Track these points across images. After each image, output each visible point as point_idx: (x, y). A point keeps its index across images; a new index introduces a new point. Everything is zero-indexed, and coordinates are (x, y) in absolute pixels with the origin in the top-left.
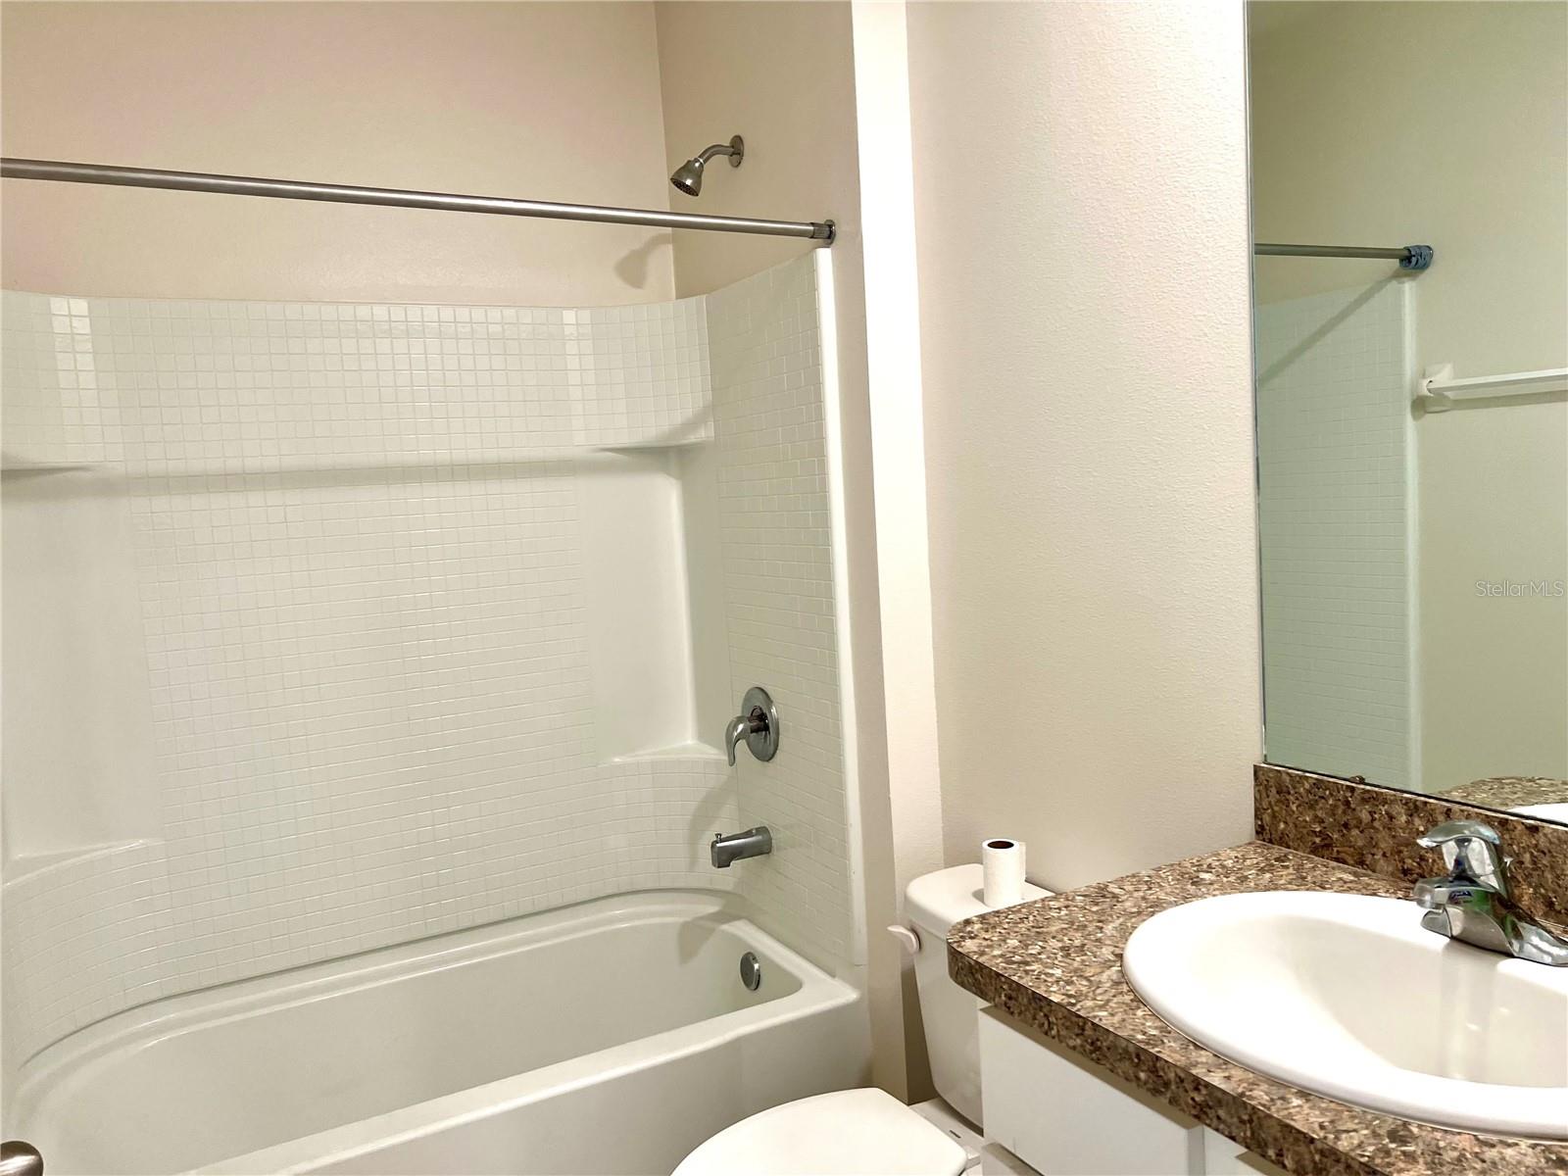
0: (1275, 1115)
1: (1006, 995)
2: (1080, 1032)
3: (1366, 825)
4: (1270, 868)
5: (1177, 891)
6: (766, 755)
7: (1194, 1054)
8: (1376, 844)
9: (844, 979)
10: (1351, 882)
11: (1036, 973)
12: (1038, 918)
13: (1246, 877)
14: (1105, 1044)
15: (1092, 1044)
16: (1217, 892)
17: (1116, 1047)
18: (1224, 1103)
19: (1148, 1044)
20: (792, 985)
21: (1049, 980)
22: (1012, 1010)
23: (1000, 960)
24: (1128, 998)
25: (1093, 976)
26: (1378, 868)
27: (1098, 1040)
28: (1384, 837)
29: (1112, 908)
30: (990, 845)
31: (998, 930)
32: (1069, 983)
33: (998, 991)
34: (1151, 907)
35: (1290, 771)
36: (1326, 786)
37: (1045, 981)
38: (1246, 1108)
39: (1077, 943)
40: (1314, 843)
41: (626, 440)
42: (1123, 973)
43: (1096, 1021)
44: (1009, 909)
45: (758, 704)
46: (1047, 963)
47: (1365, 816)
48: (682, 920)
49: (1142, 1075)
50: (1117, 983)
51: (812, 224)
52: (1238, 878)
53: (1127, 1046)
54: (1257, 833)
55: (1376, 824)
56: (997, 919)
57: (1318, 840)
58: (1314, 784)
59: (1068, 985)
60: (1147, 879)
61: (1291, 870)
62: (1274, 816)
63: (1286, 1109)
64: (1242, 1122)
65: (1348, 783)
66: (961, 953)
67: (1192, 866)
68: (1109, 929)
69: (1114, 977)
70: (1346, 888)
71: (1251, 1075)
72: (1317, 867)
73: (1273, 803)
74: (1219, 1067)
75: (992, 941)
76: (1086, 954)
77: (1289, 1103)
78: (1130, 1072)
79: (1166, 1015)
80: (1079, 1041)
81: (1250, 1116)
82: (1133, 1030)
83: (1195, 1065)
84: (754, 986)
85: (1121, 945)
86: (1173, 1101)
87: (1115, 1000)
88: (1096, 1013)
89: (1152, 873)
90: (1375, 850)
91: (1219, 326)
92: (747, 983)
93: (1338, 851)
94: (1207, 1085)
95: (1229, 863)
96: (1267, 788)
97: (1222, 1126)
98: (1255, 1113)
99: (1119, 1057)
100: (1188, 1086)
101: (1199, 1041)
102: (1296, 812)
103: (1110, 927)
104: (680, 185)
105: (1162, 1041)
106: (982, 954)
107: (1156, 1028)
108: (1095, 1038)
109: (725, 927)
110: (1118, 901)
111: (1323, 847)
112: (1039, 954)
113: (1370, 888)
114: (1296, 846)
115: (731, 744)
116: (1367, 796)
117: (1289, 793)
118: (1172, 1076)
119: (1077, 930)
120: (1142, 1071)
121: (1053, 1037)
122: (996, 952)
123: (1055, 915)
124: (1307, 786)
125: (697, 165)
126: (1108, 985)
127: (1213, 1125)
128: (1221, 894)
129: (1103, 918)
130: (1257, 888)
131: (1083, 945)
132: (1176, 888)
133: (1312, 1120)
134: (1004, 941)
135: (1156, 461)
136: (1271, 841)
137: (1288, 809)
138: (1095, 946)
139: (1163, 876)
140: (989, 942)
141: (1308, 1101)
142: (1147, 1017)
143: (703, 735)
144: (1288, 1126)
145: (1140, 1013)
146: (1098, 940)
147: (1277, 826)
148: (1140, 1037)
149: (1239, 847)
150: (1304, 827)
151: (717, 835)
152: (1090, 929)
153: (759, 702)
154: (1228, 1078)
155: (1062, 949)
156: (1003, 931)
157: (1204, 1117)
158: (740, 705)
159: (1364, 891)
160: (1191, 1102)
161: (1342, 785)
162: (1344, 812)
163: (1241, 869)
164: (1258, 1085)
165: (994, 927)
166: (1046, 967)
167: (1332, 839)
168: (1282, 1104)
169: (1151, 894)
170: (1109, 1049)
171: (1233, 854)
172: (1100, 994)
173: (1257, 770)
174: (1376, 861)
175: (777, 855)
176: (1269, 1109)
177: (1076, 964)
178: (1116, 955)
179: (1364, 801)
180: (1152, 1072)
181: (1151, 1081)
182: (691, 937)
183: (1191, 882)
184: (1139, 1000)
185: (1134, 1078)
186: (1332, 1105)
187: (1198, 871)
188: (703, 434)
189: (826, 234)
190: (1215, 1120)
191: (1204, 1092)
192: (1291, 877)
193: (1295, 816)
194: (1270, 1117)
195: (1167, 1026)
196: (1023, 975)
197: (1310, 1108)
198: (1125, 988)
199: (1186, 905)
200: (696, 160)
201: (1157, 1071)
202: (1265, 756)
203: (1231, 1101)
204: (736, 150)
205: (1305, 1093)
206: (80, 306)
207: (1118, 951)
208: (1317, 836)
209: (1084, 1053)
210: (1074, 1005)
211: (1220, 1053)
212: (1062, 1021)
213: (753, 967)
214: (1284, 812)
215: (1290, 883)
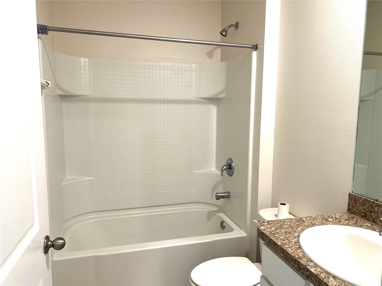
0: (324, 281)
1: (268, 241)
2: (283, 253)
3: (376, 212)
4: (349, 220)
5: (321, 222)
6: (231, 175)
7: (309, 263)
8: (378, 217)
9: (244, 231)
10: (370, 226)
11: (276, 237)
12: (282, 224)
13: (341, 221)
14: (288, 257)
15: (286, 256)
16: (331, 224)
17: (291, 257)
18: (313, 276)
19: (298, 258)
20: (231, 230)
21: (279, 239)
22: (269, 245)
23: (269, 232)
24: (297, 247)
25: (291, 240)
26: (378, 224)
27: (287, 255)
28: (380, 216)
29: (302, 224)
30: (280, 204)
31: (271, 225)
32: (284, 240)
33: (267, 239)
34: (312, 225)
35: (358, 196)
36: (367, 201)
37: (278, 239)
38: (318, 278)
39: (289, 231)
40: (362, 215)
41: (205, 96)
42: (298, 240)
43: (287, 251)
44: (275, 220)
45: (229, 162)
46: (280, 235)
47: (376, 210)
48: (208, 211)
49: (296, 266)
50: (296, 242)
51: (252, 45)
52: (339, 221)
53: (293, 258)
54: (348, 210)
55: (379, 212)
56: (271, 222)
57: (363, 214)
58: (364, 200)
59: (283, 241)
60: (314, 218)
61: (354, 221)
62: (353, 207)
63: (328, 280)
64: (317, 281)
65: (373, 201)
66: (259, 229)
67: (327, 216)
68: (299, 229)
69: (296, 241)
70: (368, 228)
71: (322, 270)
72: (361, 221)
73: (353, 203)
74: (314, 267)
75: (268, 227)
76: (291, 234)
77: (329, 279)
78: (293, 264)
79: (305, 252)
80: (283, 255)
81: (319, 280)
82: (296, 254)
83: (308, 266)
84: (223, 229)
85: (300, 233)
86: (302, 273)
87: (294, 246)
88: (288, 249)
89: (316, 216)
90: (378, 219)
91: (353, 77)
92: (222, 228)
93: (368, 218)
94: (310, 271)
95: (338, 217)
96: (352, 199)
97: (312, 281)
98: (320, 280)
99: (291, 260)
100: (306, 270)
101: (312, 260)
102: (359, 206)
103: (299, 228)
104: (222, 34)
105: (302, 258)
106: (265, 230)
107: (302, 255)
108: (286, 255)
109: (218, 214)
110: (304, 222)
111: (364, 216)
112: (279, 232)
113: (374, 228)
114: (358, 215)
115: (222, 171)
116: (377, 205)
117: (357, 201)
118: (302, 267)
119: (291, 228)
120: (296, 265)
121: (277, 253)
122: (268, 230)
123: (287, 223)
124: (362, 200)
125: (226, 29)
126: (294, 242)
127: (310, 281)
128: (332, 224)
129: (298, 226)
130: (343, 225)
131: (291, 232)
132: (321, 221)
133: (334, 284)
134: (271, 228)
135: (332, 111)
136: (351, 213)
137: (357, 205)
138: (294, 233)
139: (319, 218)
140: (267, 228)
141: (334, 279)
142: (301, 252)
143: (217, 168)
144: (327, 284)
145: (299, 251)
146: (295, 231)
147: (353, 209)
148: (297, 256)
149: (342, 213)
150: (360, 211)
151: (217, 192)
152: (294, 228)
153: (230, 162)
154: (316, 270)
155: (285, 232)
156: (272, 225)
157: (308, 278)
158: (226, 162)
159: (372, 229)
160: (306, 274)
161: (371, 201)
162: (371, 208)
163: (340, 219)
164: (323, 273)
165: (270, 224)
166: (279, 236)
167: (367, 215)
168: (327, 279)
169: (314, 222)
170: (289, 258)
171: (340, 215)
172: (291, 244)
173: (350, 194)
174: (378, 222)
175: (231, 199)
176: (323, 279)
177: (287, 236)
178: (298, 236)
179: (377, 206)
180: (298, 265)
181: (298, 268)
182: (210, 215)
183: (325, 220)
184: (300, 248)
185: (294, 266)
186: (341, 281)
187: (328, 218)
188: (223, 96)
189: (255, 47)
190: (311, 279)
191: (309, 272)
192: (353, 223)
193: (358, 207)
194: (323, 281)
195: (305, 255)
196: (273, 237)
197: (334, 281)
198: (298, 244)
199: (322, 226)
200: (226, 28)
201: (299, 265)
202: (352, 191)
203: (315, 276)
204: (237, 25)
205: (334, 277)
206: (87, 60)
207: (299, 235)
208: (363, 213)
209: (284, 258)
210: (283, 246)
211: (316, 264)
212: (280, 249)
213: (223, 224)
214: (355, 206)
215: (352, 224)
